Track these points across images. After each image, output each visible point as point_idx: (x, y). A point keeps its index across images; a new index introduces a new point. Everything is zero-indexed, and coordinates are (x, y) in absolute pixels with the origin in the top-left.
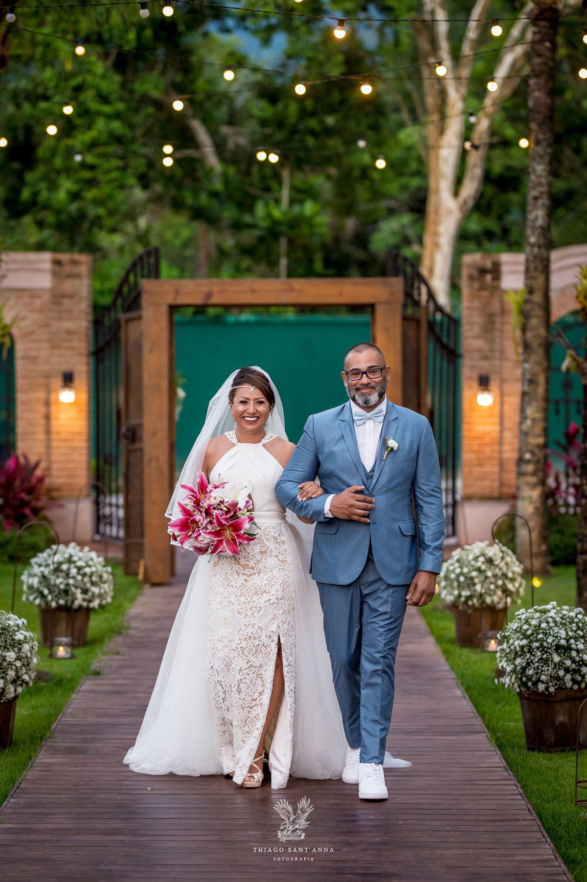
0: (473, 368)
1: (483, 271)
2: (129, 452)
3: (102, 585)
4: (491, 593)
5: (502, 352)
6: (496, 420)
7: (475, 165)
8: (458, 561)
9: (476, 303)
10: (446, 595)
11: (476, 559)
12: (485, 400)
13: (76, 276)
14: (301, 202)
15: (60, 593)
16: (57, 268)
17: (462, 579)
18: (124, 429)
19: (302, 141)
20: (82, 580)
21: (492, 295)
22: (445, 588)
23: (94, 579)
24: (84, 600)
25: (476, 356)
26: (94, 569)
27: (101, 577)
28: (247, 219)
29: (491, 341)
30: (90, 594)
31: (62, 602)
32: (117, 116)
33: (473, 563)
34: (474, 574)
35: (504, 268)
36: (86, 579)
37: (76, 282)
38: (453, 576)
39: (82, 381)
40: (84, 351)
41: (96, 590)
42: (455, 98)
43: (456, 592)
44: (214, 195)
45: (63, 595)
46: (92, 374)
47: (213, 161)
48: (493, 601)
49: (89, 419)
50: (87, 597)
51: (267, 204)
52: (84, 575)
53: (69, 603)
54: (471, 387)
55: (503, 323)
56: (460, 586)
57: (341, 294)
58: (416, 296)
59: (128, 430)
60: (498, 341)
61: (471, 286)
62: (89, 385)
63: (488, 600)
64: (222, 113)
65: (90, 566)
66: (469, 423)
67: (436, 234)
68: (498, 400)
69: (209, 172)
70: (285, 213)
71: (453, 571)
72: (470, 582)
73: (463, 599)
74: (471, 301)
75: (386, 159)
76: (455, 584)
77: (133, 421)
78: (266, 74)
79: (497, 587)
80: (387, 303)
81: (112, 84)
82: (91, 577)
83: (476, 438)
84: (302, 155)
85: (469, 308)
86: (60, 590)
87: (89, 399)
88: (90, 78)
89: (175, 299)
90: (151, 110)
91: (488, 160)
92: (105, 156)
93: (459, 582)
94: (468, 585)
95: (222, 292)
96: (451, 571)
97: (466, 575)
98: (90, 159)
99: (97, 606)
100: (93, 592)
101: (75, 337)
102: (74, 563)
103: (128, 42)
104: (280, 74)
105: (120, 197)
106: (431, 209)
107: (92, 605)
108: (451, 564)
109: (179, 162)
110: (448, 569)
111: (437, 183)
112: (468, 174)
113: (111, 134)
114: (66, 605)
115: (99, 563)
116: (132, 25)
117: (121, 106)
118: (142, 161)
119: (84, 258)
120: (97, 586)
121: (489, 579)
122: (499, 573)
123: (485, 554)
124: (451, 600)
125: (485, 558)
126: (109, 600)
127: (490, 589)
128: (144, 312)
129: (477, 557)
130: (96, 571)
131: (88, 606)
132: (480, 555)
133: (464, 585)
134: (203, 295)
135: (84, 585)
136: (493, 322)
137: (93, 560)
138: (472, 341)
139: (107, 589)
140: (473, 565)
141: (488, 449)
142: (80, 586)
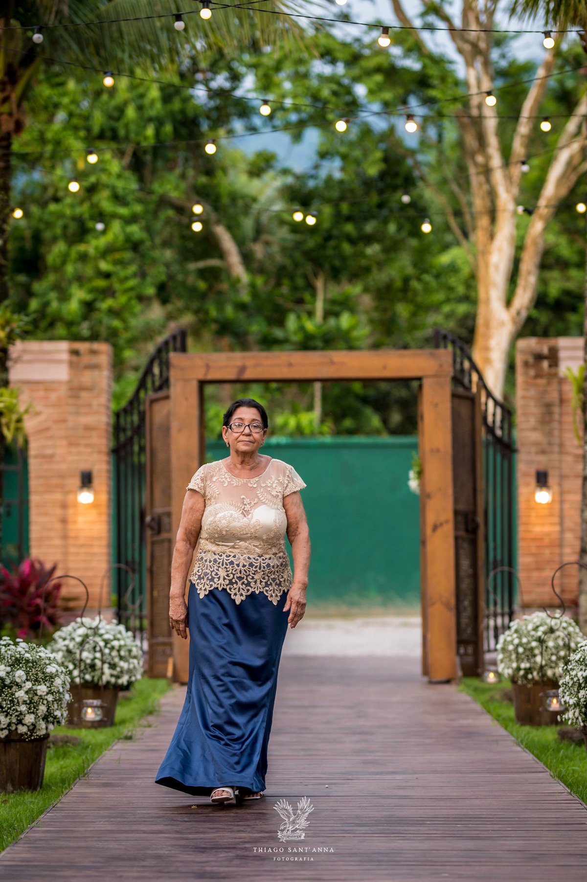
0: (530, 462)
1: (539, 357)
2: (153, 543)
3: (131, 660)
4: (553, 665)
5: (561, 445)
6: (556, 520)
7: (529, 273)
8: (516, 631)
9: (532, 392)
10: (503, 669)
11: (536, 629)
12: (543, 497)
13: (95, 367)
14: (337, 315)
15: (86, 668)
16: (75, 358)
17: (521, 650)
18: (148, 519)
19: (337, 248)
20: (110, 654)
21: (549, 384)
22: (502, 662)
23: (122, 653)
24: (112, 675)
25: (533, 449)
26: (122, 643)
27: (130, 651)
28: (278, 333)
29: (549, 434)
30: (118, 669)
31: (88, 677)
32: (133, 219)
33: (533, 633)
34: (534, 644)
35: (562, 354)
36: (114, 653)
37: (96, 373)
38: (511, 647)
39: (102, 481)
40: (105, 449)
41: (124, 665)
42: (506, 198)
43: (515, 665)
44: (242, 307)
45: (90, 670)
46: (112, 475)
47: (239, 270)
48: (554, 675)
49: (109, 523)
50: (115, 673)
51: (299, 317)
52: (112, 648)
53: (96, 679)
54: (527, 485)
55: (561, 414)
56: (519, 659)
57: (385, 367)
58: (466, 381)
59: (153, 519)
60: (556, 433)
61: (526, 374)
62: (109, 486)
63: (549, 673)
64: (248, 224)
65: (118, 640)
66: (526, 524)
67: (487, 349)
68: (558, 498)
69: (235, 283)
70: (319, 327)
71: (512, 642)
72: (530, 653)
73: (522, 673)
74: (526, 389)
75: (431, 223)
76: (514, 656)
77: (159, 510)
78: (298, 177)
79: (559, 658)
80: (436, 376)
81: (130, 184)
82: (119, 651)
83: (534, 539)
84: (337, 263)
85: (524, 397)
86: (86, 664)
87: (109, 500)
88: (104, 178)
89: (206, 374)
90: (170, 213)
92: (121, 263)
93: (517, 653)
94: (528, 656)
95: (256, 366)
96: (508, 642)
97: (525, 646)
98: (104, 266)
99: (125, 683)
100: (122, 668)
101: (94, 434)
102: (101, 635)
103: (146, 138)
104: (312, 177)
105: (138, 308)
106: (480, 321)
107: (120, 681)
108: (509, 636)
109: (203, 273)
110: (505, 640)
111: (487, 293)
112: (521, 282)
113: (128, 239)
114: (93, 681)
115: (128, 637)
116: (150, 120)
117: (138, 208)
118: (162, 269)
119: (103, 347)
120: (126, 661)
121: (550, 650)
122: (561, 644)
123: (545, 624)
124: (509, 674)
125: (545, 627)
126: (139, 677)
127: (552, 661)
128: (172, 388)
129: (537, 627)
130: (125, 645)
131: (116, 682)
132: (541, 625)
133: (523, 656)
134: (236, 370)
135: (112, 660)
136: (551, 413)
137: (121, 634)
138: (528, 434)
139: (137, 665)
140: (533, 635)
141: (547, 551)
142: (107, 661)
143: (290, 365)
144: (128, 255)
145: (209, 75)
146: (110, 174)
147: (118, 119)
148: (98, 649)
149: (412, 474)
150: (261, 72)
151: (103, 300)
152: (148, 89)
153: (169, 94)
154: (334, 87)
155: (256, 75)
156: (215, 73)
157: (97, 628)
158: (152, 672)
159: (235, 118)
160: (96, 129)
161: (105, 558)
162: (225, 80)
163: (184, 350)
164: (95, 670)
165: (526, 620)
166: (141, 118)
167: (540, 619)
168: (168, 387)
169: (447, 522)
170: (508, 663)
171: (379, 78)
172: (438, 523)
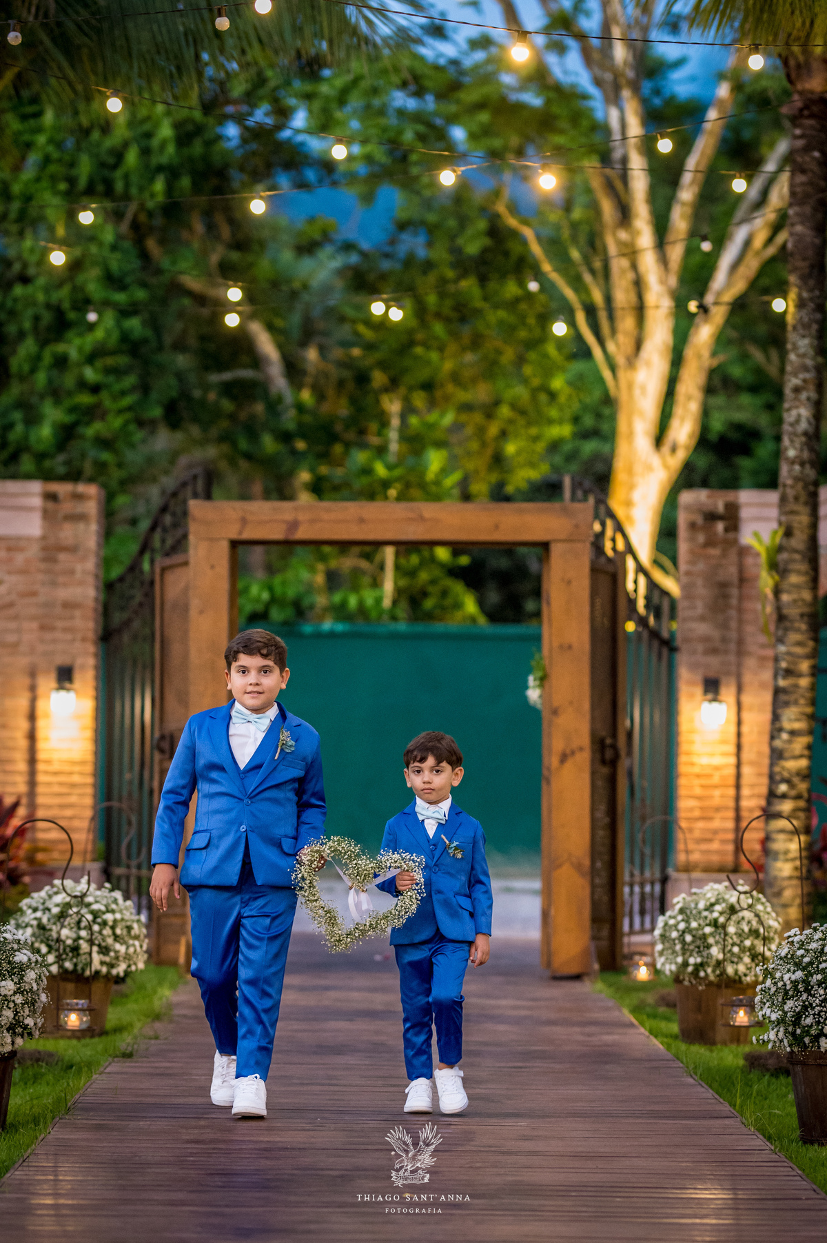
0: (693, 667)
1: (711, 517)
3: (131, 942)
4: (735, 960)
5: (740, 642)
6: (731, 748)
8: (682, 911)
9: (701, 567)
10: (663, 964)
11: (710, 908)
12: (714, 715)
13: (81, 518)
14: (418, 453)
15: (65, 952)
16: (51, 506)
17: (688, 938)
18: (156, 737)
20: (100, 932)
21: (724, 555)
22: (661, 953)
23: (118, 931)
24: (103, 963)
25: (700, 648)
26: (118, 916)
27: (129, 928)
29: (724, 626)
30: (112, 954)
31: (68, 965)
33: (705, 914)
34: (708, 930)
35: (745, 513)
36: (107, 931)
37: (81, 526)
38: (674, 934)
39: (86, 680)
40: (91, 635)
41: (121, 949)
43: (680, 960)
45: (71, 954)
46: (101, 673)
48: (736, 972)
50: (107, 959)
52: (105, 923)
53: (80, 967)
54: (691, 696)
55: (741, 598)
56: (685, 950)
57: (497, 527)
59: (163, 737)
60: (733, 624)
61: (692, 539)
62: (96, 688)
63: (730, 970)
65: (113, 912)
68: (733, 715)
70: (393, 469)
71: (675, 926)
72: (702, 943)
73: (690, 969)
74: (692, 562)
76: (678, 947)
77: (171, 725)
78: (365, 255)
79: (743, 950)
80: (569, 540)
82: (113, 928)
83: (698, 776)
85: (688, 573)
86: (65, 947)
87: (97, 709)
89: (240, 533)
90: (186, 303)
92: (115, 371)
93: (683, 942)
94: (699, 947)
95: (312, 521)
96: (671, 927)
97: (694, 932)
98: (90, 374)
99: (122, 974)
100: (117, 952)
101: (78, 613)
102: (88, 905)
103: (152, 195)
104: (387, 256)
105: (139, 435)
106: (620, 465)
107: (114, 972)
108: (671, 917)
109: (229, 389)
110: (666, 924)
111: (630, 425)
112: (678, 410)
113: (125, 337)
114: (75, 970)
115: (127, 908)
116: (160, 169)
117: (141, 294)
118: (173, 381)
119: (92, 490)
120: (124, 942)
121: (732, 938)
122: (746, 929)
123: (724, 900)
124: (671, 971)
125: (724, 905)
126: (141, 966)
127: (733, 954)
128: (191, 551)
129: (712, 905)
130: (122, 920)
131: (109, 973)
132: (717, 902)
133: (691, 947)
134: (284, 527)
135: (104, 940)
136: (726, 597)
137: (117, 904)
138: (694, 625)
139: (138, 949)
140: (706, 918)
141: (717, 793)
142: (97, 942)
143: (362, 521)
144: (122, 360)
145: (244, 108)
146: (101, 244)
147: (115, 167)
148: (83, 924)
149: (531, 680)
150: (317, 105)
151: (88, 424)
152: (157, 125)
153: (186, 134)
154: (421, 128)
155: (310, 112)
156: (253, 107)
157: (84, 895)
158: (156, 957)
159: (279, 169)
160: (83, 182)
161: (90, 790)
162: (266, 114)
163: (208, 496)
164: (78, 955)
165: (695, 894)
166: (147, 166)
167: (716, 893)
168: (185, 551)
169: (581, 749)
170: (670, 957)
171: (484, 117)
172: (568, 751)
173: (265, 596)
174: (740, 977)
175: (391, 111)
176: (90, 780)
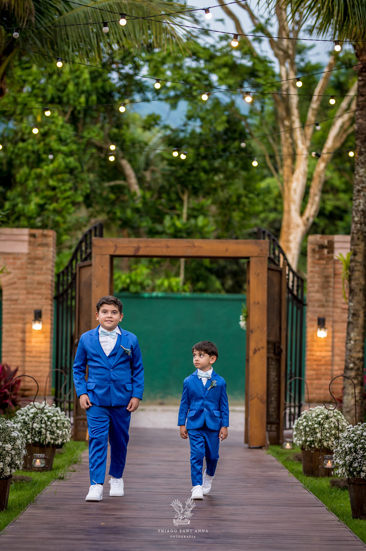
0: (314, 312)
1: (322, 247)
3: (64, 430)
4: (328, 439)
5: (334, 302)
6: (330, 348)
7: (315, 195)
8: (305, 417)
9: (317, 269)
10: (296, 441)
11: (317, 416)
12: (322, 334)
13: (46, 245)
14: (196, 217)
15: (35, 434)
16: (32, 239)
17: (308, 429)
19: (197, 175)
20: (51, 425)
21: (327, 264)
22: (296, 436)
23: (59, 425)
24: (52, 439)
25: (317, 304)
26: (59, 418)
27: (63, 423)
28: (159, 227)
29: (327, 295)
30: (56, 435)
31: (37, 439)
32: (71, 154)
33: (315, 419)
34: (316, 426)
35: (336, 245)
36: (53, 425)
37: (46, 249)
38: (301, 427)
39: (48, 317)
40: (50, 296)
41: (60, 433)
42: (302, 148)
43: (303, 439)
44: (137, 211)
45: (38, 435)
46: (54, 313)
47: (135, 188)
48: (328, 445)
50: (54, 437)
51: (172, 218)
52: (53, 421)
53: (41, 441)
55: (335, 283)
56: (306, 435)
57: (227, 250)
58: (276, 260)
60: (331, 294)
61: (313, 257)
62: (51, 320)
63: (325, 444)
64: (141, 159)
65: (56, 416)
67: (288, 241)
68: (331, 335)
69: (133, 196)
70: (184, 225)
71: (302, 424)
72: (313, 432)
73: (308, 443)
74: (313, 267)
75: (257, 161)
76: (303, 433)
78: (173, 131)
79: (331, 435)
80: (258, 256)
81: (68, 132)
82: (56, 423)
83: (315, 360)
84: (196, 185)
85: (311, 272)
86: (35, 431)
87: (52, 329)
88: (53, 127)
89: (115, 252)
90: (94, 150)
91: (323, 201)
92: (62, 181)
93: (305, 431)
95: (146, 247)
96: (300, 424)
97: (310, 427)
98: (51, 183)
99: (60, 444)
100: (58, 434)
101: (44, 287)
102: (45, 413)
103: (80, 103)
104: (182, 131)
105: (72, 209)
106: (284, 224)
107: (57, 442)
108: (300, 420)
109: (113, 189)
110: (298, 423)
111: (289, 206)
112: (310, 200)
113: (67, 166)
114: (39, 442)
115: (62, 415)
116: (83, 92)
117: (74, 147)
118: (88, 186)
119: (51, 233)
120: (61, 430)
121: (326, 430)
122: (333, 426)
123: (324, 413)
124: (299, 444)
125: (323, 415)
126: (68, 440)
127: (327, 437)
128: (93, 260)
129: (318, 415)
130: (60, 420)
131: (54, 443)
132: (321, 414)
133: (309, 433)
134: (134, 249)
135: (52, 429)
136: (328, 282)
137: (58, 413)
138: (313, 294)
139: (67, 432)
140: (315, 420)
141: (323, 368)
142: (49, 430)
143: (168, 247)
144: (67, 176)
145: (120, 66)
146: (56, 125)
147: (63, 91)
148: (43, 422)
149: (242, 318)
150: (152, 64)
151: (50, 204)
152: (82, 73)
153: (95, 76)
154: (198, 75)
155: (149, 66)
156: (124, 64)
157: (43, 408)
158: (77, 437)
159: (136, 93)
160: (49, 97)
161: (48, 365)
162: (130, 69)
163: (101, 235)
164: (41, 435)
165: (311, 410)
166: (77, 90)
167: (320, 410)
168: (91, 259)
169: (263, 348)
170: (299, 437)
171: (226, 70)
172: (257, 349)
173: (128, 281)
174: (329, 447)
175: (185, 68)
176: (48, 360)
